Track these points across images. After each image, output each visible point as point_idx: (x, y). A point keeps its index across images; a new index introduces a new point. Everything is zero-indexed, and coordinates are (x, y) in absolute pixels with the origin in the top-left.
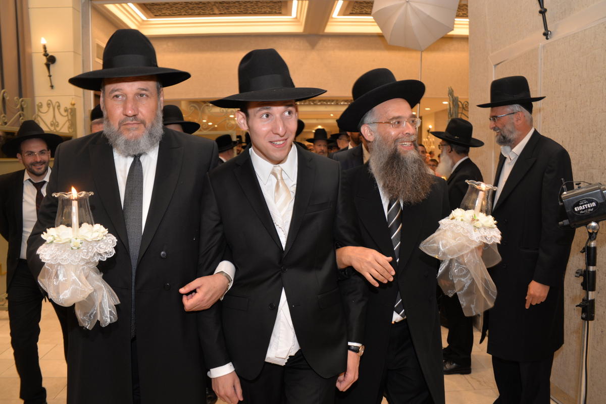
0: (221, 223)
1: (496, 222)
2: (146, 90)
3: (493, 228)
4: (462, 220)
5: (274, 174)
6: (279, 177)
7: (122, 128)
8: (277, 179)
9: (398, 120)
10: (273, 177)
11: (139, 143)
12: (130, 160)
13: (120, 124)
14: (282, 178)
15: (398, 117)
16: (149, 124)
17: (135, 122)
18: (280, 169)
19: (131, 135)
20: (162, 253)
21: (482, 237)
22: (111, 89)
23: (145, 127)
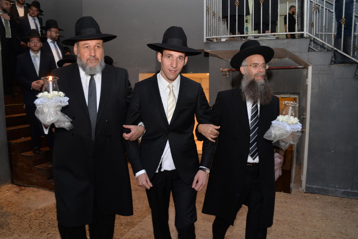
0: (140, 108)
1: (299, 120)
2: (99, 44)
3: (297, 123)
4: (282, 121)
5: (169, 87)
6: (171, 89)
7: (88, 61)
8: (170, 90)
9: (256, 65)
10: (168, 89)
11: (96, 69)
12: (89, 77)
13: (87, 60)
14: (172, 90)
15: (257, 64)
16: (100, 60)
17: (95, 59)
18: (172, 85)
19: (92, 65)
20: (107, 121)
21: (291, 129)
22: (84, 43)
23: (98, 61)
